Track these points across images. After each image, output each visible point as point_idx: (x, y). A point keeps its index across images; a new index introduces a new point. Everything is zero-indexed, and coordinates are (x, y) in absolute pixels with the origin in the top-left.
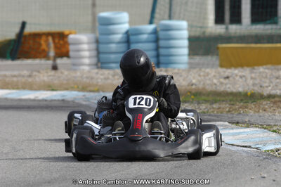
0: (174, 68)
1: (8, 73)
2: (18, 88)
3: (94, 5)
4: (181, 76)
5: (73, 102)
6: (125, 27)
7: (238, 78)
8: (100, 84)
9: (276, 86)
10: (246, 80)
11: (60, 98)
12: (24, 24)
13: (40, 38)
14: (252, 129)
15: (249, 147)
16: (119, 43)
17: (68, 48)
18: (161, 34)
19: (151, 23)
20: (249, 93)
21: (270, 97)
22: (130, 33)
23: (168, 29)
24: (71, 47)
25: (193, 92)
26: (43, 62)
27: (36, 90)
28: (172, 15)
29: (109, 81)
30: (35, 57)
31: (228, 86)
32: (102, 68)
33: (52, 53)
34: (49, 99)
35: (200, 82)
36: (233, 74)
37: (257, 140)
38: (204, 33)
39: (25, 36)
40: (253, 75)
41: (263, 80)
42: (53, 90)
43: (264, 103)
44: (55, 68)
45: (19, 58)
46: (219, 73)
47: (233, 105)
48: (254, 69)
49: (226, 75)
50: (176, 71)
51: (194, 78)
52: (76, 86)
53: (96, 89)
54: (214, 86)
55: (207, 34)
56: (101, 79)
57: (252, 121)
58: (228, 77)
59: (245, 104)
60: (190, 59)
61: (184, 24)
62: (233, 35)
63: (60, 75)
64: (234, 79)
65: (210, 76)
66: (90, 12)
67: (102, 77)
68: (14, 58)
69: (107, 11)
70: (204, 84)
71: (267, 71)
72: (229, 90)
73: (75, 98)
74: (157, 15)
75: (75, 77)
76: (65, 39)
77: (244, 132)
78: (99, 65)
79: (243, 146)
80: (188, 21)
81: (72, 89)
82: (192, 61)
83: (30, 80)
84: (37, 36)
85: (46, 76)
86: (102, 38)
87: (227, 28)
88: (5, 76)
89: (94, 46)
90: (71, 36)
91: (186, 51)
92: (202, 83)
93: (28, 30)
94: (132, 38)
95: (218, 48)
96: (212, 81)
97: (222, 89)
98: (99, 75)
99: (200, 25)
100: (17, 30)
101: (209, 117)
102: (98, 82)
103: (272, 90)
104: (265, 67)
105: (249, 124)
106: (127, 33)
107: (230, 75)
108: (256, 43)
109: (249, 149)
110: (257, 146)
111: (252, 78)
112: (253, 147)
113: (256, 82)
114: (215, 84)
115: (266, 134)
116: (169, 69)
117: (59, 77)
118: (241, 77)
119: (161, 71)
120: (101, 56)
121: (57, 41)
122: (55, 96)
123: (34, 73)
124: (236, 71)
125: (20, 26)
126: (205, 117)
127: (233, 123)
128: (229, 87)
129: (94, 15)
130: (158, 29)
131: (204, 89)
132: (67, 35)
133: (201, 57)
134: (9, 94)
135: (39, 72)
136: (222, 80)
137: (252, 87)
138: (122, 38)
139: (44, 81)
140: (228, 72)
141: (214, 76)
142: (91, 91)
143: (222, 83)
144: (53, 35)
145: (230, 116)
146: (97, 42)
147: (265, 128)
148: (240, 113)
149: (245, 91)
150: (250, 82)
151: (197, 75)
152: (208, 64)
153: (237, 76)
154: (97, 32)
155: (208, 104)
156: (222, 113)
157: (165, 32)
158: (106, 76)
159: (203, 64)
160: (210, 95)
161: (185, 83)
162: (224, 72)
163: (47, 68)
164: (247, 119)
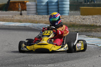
0: (64, 15)
1: (4, 16)
2: (8, 22)
4: (67, 18)
5: (28, 27)
7: (87, 19)
8: (38, 20)
11: (24, 25)
13: (16, 4)
14: (95, 38)
15: (94, 45)
16: (44, 6)
18: (60, 3)
21: (100, 26)
22: (48, 2)
23: (63, 1)
24: (27, 7)
25: (72, 24)
26: (17, 12)
27: (15, 22)
29: (41, 19)
30: (14, 10)
31: (84, 22)
32: (38, 15)
33: (20, 9)
34: (20, 25)
35: (74, 20)
36: (86, 18)
37: (97, 42)
39: (10, 3)
40: (93, 18)
41: (97, 20)
42: (21, 22)
43: (98, 29)
44: (21, 14)
46: (81, 17)
47: (87, 29)
49: (83, 18)
50: (65, 16)
51: (72, 19)
52: (29, 21)
53: (36, 22)
54: (79, 22)
56: (38, 19)
57: (94, 35)
58: (84, 19)
59: (91, 29)
60: (70, 12)
63: (23, 17)
64: (86, 19)
65: (77, 19)
67: (38, 18)
68: (6, 10)
70: (75, 21)
71: (98, 17)
72: (84, 24)
73: (29, 26)
75: (29, 18)
76: (25, 4)
77: (92, 39)
78: (37, 13)
79: (92, 45)
82: (70, 13)
83: (12, 18)
85: (18, 17)
86: (38, 4)
88: (3, 17)
89: (35, 7)
90: (27, 3)
91: (68, 9)
94: (49, 4)
95: (80, 8)
96: (78, 20)
97: (82, 23)
98: (37, 17)
102: (37, 20)
103: (100, 24)
104: (97, 15)
105: (93, 37)
106: (47, 2)
107: (85, 18)
108: (94, 7)
109: (94, 46)
110: (97, 45)
111: (93, 19)
113: (94, 21)
114: (79, 21)
115: (100, 40)
116: (63, 16)
117: (23, 18)
118: (89, 19)
120: (38, 10)
121: (22, 5)
122: (22, 24)
123: (14, 16)
124: (87, 17)
127: (87, 36)
131: (75, 23)
132: (26, 3)
134: (5, 23)
135: (15, 16)
136: (82, 20)
137: (93, 23)
138: (45, 4)
139: (18, 19)
141: (79, 18)
142: (35, 23)
143: (82, 21)
144: (20, 2)
146: (36, 5)
147: (99, 38)
148: (89, 32)
149: (90, 24)
150: (92, 21)
151: (73, 18)
152: (76, 14)
153: (87, 18)
154: (36, 1)
155: (78, 28)
156: (83, 32)
157: (61, 2)
158: (40, 18)
159: (75, 14)
160: (78, 26)
161: (68, 21)
162: (83, 17)
163: (18, 14)
164: (92, 34)
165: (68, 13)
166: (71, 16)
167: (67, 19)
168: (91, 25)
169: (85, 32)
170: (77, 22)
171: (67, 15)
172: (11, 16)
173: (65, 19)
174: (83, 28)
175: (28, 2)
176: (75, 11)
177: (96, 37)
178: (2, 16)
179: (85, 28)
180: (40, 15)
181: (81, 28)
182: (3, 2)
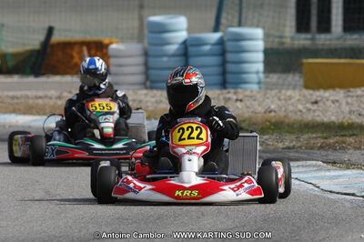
0: (246, 90)
1: (29, 93)
3: (141, 6)
4: (255, 100)
6: (182, 35)
7: (329, 103)
8: (150, 109)
10: (340, 106)
12: (50, 31)
13: (72, 49)
14: (354, 171)
15: (353, 195)
16: (174, 55)
17: (108, 62)
18: (229, 45)
19: (216, 29)
20: (346, 124)
22: (188, 43)
23: (239, 38)
24: (112, 61)
25: (273, 120)
26: (75, 79)
28: (243, 20)
30: (63, 73)
31: (316, 114)
32: (152, 88)
35: (280, 108)
36: (322, 97)
37: (362, 185)
38: (282, 43)
39: (53, 46)
40: (349, 100)
45: (43, 74)
46: (304, 96)
47: (326, 138)
48: (349, 91)
49: (313, 100)
50: (248, 93)
51: (272, 102)
54: (299, 113)
55: (287, 46)
56: (152, 103)
57: (353, 159)
58: (316, 102)
59: (341, 139)
60: (266, 77)
61: (259, 32)
62: (320, 47)
64: (324, 103)
65: (293, 101)
66: (136, 15)
67: (153, 100)
69: (159, 14)
70: (285, 111)
72: (318, 119)
74: (223, 21)
76: (104, 51)
77: (345, 175)
78: (148, 83)
79: (345, 194)
80: (263, 28)
82: (268, 80)
83: (59, 102)
84: (67, 46)
86: (152, 50)
87: (313, 39)
88: (28, 97)
89: (140, 60)
90: (113, 46)
91: (260, 67)
92: (283, 109)
93: (56, 38)
94: (191, 49)
95: (302, 64)
96: (296, 107)
97: (309, 117)
98: (148, 98)
99: (279, 33)
100: (42, 37)
101: (297, 155)
102: (147, 107)
105: (349, 165)
106: (185, 43)
107: (319, 99)
108: (352, 58)
109: (353, 197)
110: (363, 194)
111: (347, 103)
112: (358, 194)
113: (353, 109)
114: (301, 111)
116: (239, 90)
118: (333, 102)
119: (229, 93)
120: (152, 72)
121: (93, 52)
123: (65, 94)
124: (327, 94)
125: (45, 32)
126: (292, 154)
127: (328, 163)
128: (318, 115)
129: (141, 19)
130: (225, 38)
131: (285, 116)
132: (107, 45)
133: (279, 75)
134: (34, 121)
135: (70, 92)
136: (309, 105)
137: (349, 116)
138: (178, 49)
140: (316, 94)
141: (299, 100)
144: (89, 44)
145: (323, 153)
146: (146, 54)
148: (335, 150)
149: (340, 121)
150: (346, 109)
151: (275, 98)
152: (289, 85)
153: (328, 100)
154: (146, 41)
155: (293, 137)
156: (312, 149)
157: (235, 43)
158: (158, 99)
159: (283, 85)
160: (295, 126)
161: (260, 109)
162: (311, 95)
164: (346, 157)
165: (259, 83)
166: (269, 92)
167: (255, 103)
168: (342, 123)
169: (321, 148)
170: (290, 114)
171: (255, 87)
172: (53, 93)
173: (248, 103)
174: (314, 135)
175: (117, 43)
176: (284, 76)
177: (358, 168)
178: (23, 93)
179: (320, 135)
180: (157, 88)
181: (306, 136)
182: (24, 45)
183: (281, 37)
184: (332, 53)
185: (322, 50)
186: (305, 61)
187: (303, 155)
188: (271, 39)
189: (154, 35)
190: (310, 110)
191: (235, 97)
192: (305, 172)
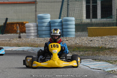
3: (36, 11)
4: (72, 40)
6: (49, 20)
7: (95, 41)
8: (38, 44)
9: (112, 44)
10: (99, 42)
11: (22, 50)
12: (7, 19)
13: (14, 25)
14: (102, 62)
15: (101, 70)
16: (46, 27)
17: (25, 29)
18: (64, 23)
19: (59, 18)
20: (100, 47)
21: (109, 48)
22: (50, 22)
23: (67, 21)
24: (26, 29)
25: (77, 47)
26: (15, 35)
27: (12, 46)
28: (68, 15)
29: (42, 43)
30: (11, 33)
32: (39, 37)
33: (18, 31)
34: (17, 50)
37: (104, 67)
38: (82, 22)
39: (8, 24)
40: (102, 40)
41: (106, 42)
42: (19, 46)
43: (107, 51)
44: (20, 37)
45: (5, 33)
46: (88, 39)
47: (94, 52)
48: (102, 37)
49: (90, 40)
50: (70, 38)
51: (77, 41)
53: (37, 46)
55: (83, 23)
56: (39, 42)
57: (102, 58)
58: (91, 41)
59: (98, 52)
60: (76, 33)
61: (73, 19)
62: (93, 23)
63: (22, 40)
64: (94, 41)
65: (84, 40)
66: (34, 14)
67: (39, 41)
69: (41, 13)
71: (108, 38)
73: (28, 50)
74: (62, 15)
75: (28, 41)
76: (24, 25)
77: (98, 63)
78: (38, 36)
79: (98, 69)
80: (75, 17)
81: (27, 46)
83: (9, 42)
84: (12, 24)
85: (16, 41)
86: (39, 25)
87: (91, 20)
89: (36, 28)
90: (26, 24)
91: (74, 30)
92: (81, 43)
93: (8, 21)
94: (51, 24)
95: (87, 28)
96: (85, 42)
97: (89, 45)
99: (80, 19)
101: (84, 57)
103: (110, 46)
104: (107, 36)
105: (100, 60)
110: (104, 69)
111: (102, 41)
113: (103, 43)
114: (86, 44)
115: (107, 64)
116: (67, 37)
118: (97, 41)
119: (64, 38)
120: (39, 32)
121: (20, 26)
122: (20, 49)
123: (11, 40)
124: (95, 38)
125: (5, 20)
126: (82, 57)
127: (94, 60)
128: (92, 45)
129: (36, 15)
130: (63, 21)
131: (81, 45)
133: (80, 32)
135: (13, 39)
136: (89, 42)
137: (102, 45)
138: (47, 24)
139: (15, 43)
140: (92, 38)
141: (86, 40)
142: (35, 47)
144: (19, 23)
145: (92, 57)
146: (37, 26)
147: (107, 62)
150: (101, 43)
151: (79, 40)
152: (83, 35)
153: (95, 40)
154: (37, 22)
158: (41, 41)
159: (81, 35)
161: (74, 43)
162: (90, 38)
163: (17, 37)
164: (99, 58)
166: (77, 38)
169: (92, 55)
170: (83, 45)
171: (73, 36)
172: (8, 39)
173: (70, 41)
175: (28, 23)
176: (82, 32)
180: (41, 37)
183: (81, 20)
184: (97, 25)
185: (94, 24)
186: (88, 28)
187: (86, 58)
188: (77, 21)
189: (40, 20)
190: (89, 43)
191: (66, 40)
192: (86, 63)
